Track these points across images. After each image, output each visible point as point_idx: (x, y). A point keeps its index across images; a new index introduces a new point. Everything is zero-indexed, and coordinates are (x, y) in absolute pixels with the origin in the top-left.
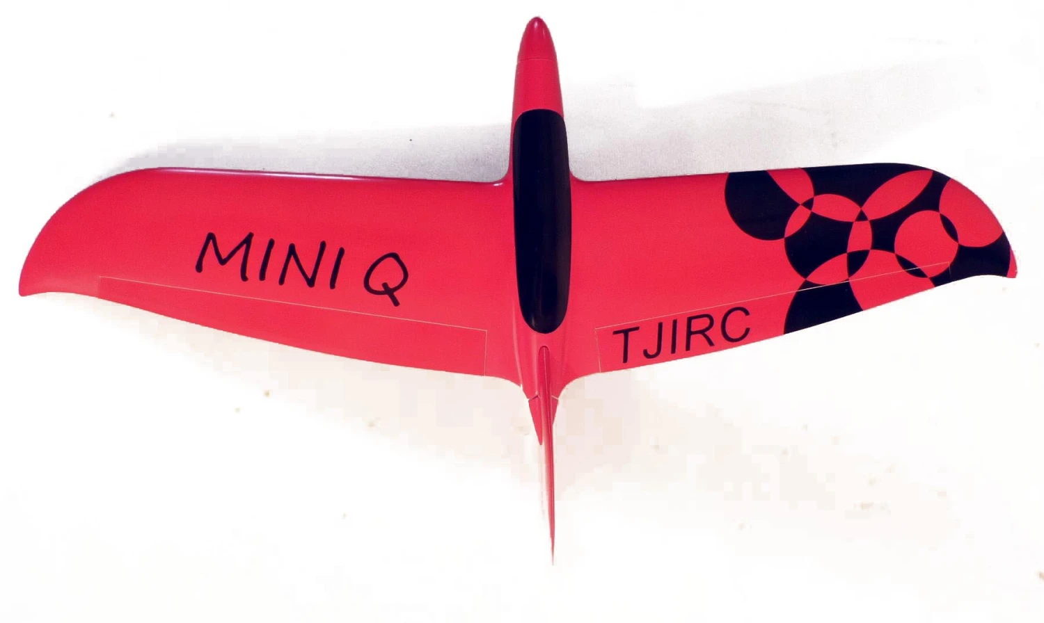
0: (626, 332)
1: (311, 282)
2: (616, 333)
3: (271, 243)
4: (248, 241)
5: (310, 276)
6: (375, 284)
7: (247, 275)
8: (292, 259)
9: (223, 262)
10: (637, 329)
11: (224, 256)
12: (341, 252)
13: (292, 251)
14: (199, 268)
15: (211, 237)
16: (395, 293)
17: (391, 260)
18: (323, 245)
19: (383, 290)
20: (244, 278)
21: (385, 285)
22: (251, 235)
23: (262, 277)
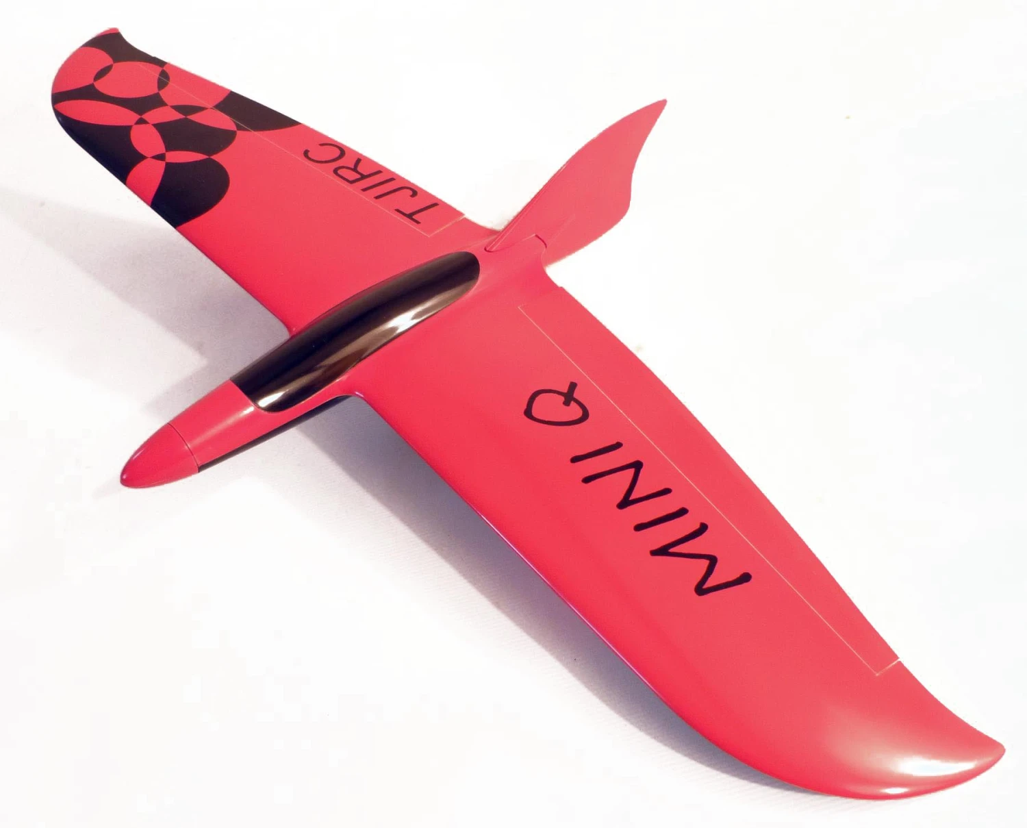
0: (410, 216)
1: (637, 466)
2: (418, 222)
3: (639, 527)
4: (663, 551)
5: (631, 471)
6: (574, 412)
7: (697, 526)
8: (633, 496)
9: (713, 560)
10: (398, 211)
11: (705, 563)
12: (575, 459)
13: (625, 503)
14: (745, 578)
15: (700, 590)
16: (566, 391)
17: (535, 413)
18: (587, 480)
19: (572, 402)
20: (703, 528)
21: (567, 403)
22: (654, 553)
23: (683, 512)
